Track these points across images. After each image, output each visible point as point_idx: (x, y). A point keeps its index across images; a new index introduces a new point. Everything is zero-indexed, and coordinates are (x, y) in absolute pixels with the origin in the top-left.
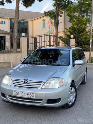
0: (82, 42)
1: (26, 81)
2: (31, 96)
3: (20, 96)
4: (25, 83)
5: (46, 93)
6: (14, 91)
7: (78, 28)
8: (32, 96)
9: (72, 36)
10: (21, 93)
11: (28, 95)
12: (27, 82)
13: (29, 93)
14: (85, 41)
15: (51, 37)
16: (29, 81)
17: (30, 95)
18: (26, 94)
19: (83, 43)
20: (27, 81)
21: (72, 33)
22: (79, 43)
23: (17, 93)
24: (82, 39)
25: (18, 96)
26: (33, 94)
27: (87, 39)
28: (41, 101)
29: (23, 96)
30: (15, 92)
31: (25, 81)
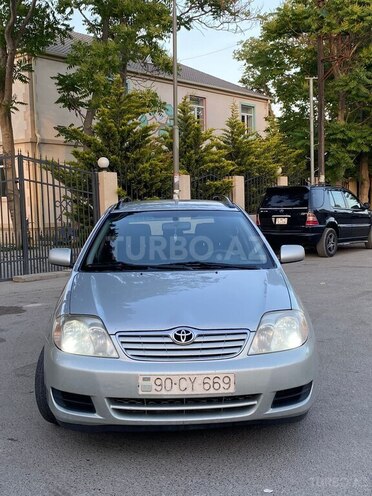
0: (139, 182)
1: (185, 335)
2: (216, 386)
3: (169, 393)
4: (183, 341)
5: (273, 370)
6: (144, 379)
7: (124, 131)
8: (222, 385)
9: (104, 162)
10: (176, 380)
11: (207, 386)
12: (189, 337)
13: (212, 377)
14: (152, 179)
15: (25, 163)
16: (195, 334)
17: (214, 383)
18: (200, 380)
19: (146, 186)
20: (187, 332)
21: (102, 150)
22: (129, 188)
23: (158, 382)
24: (143, 172)
25: (164, 393)
26: (227, 380)
27: (158, 173)
28: (256, 402)
29: (185, 393)
30: (149, 379)
31: (180, 332)
